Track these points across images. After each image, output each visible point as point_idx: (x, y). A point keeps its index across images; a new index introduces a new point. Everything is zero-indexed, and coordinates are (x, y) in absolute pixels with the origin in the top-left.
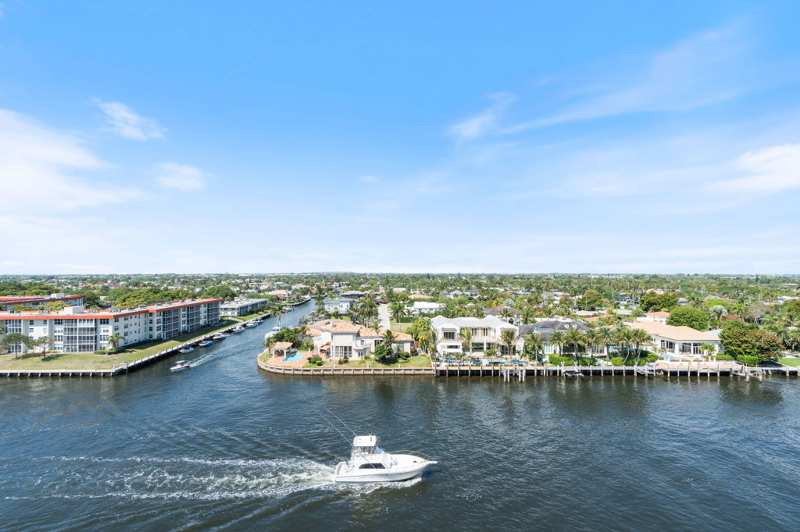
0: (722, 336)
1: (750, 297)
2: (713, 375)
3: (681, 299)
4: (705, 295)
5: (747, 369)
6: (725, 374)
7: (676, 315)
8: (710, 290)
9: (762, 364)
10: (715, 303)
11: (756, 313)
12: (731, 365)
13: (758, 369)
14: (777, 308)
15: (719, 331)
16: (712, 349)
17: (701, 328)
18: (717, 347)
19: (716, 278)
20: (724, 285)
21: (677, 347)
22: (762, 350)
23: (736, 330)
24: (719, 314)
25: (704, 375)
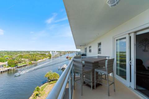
0: (8, 63)
1: (13, 55)
2: (6, 71)
5: (13, 68)
6: (8, 70)
8: (5, 54)
9: (15, 66)
10: (6, 56)
11: (14, 58)
12: (10, 68)
13: (14, 67)
14: (17, 56)
15: (7, 62)
16: (6, 66)
17: (3, 62)
18: (7, 65)
19: (6, 51)
20: (8, 53)
22: (15, 64)
23: (11, 61)
24: (7, 58)
25: (4, 71)
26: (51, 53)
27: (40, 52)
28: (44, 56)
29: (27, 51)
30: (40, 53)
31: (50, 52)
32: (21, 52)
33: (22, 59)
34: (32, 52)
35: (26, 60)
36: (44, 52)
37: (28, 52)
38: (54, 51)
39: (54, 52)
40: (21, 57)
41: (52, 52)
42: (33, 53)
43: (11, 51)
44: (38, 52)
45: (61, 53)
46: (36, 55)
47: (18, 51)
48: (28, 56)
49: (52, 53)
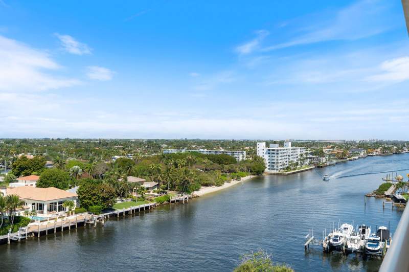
0: (79, 193)
1: (96, 158)
2: (73, 227)
3: (48, 162)
4: (66, 158)
5: (95, 217)
6: (81, 224)
7: (45, 177)
8: (70, 153)
9: (105, 211)
10: (74, 164)
11: (100, 171)
12: (85, 216)
13: (101, 215)
14: (112, 165)
15: (77, 188)
16: (72, 205)
17: (64, 187)
18: (75, 201)
19: (73, 142)
21: (46, 207)
22: (105, 200)
23: (89, 185)
24: (76, 172)
25: (66, 229)
26: (261, 150)
27: (208, 144)
28: (226, 167)
29: (149, 142)
30: (205, 151)
31: (254, 144)
32: (126, 145)
33: (131, 179)
34: (170, 143)
35: (146, 185)
36: (224, 144)
37: (154, 145)
38: (281, 144)
39: (276, 147)
40: (127, 167)
41: (268, 145)
42: (174, 151)
43: (89, 142)
44: (199, 143)
45: (321, 154)
46: (190, 162)
47: (116, 142)
48: (153, 166)
49: (269, 152)
